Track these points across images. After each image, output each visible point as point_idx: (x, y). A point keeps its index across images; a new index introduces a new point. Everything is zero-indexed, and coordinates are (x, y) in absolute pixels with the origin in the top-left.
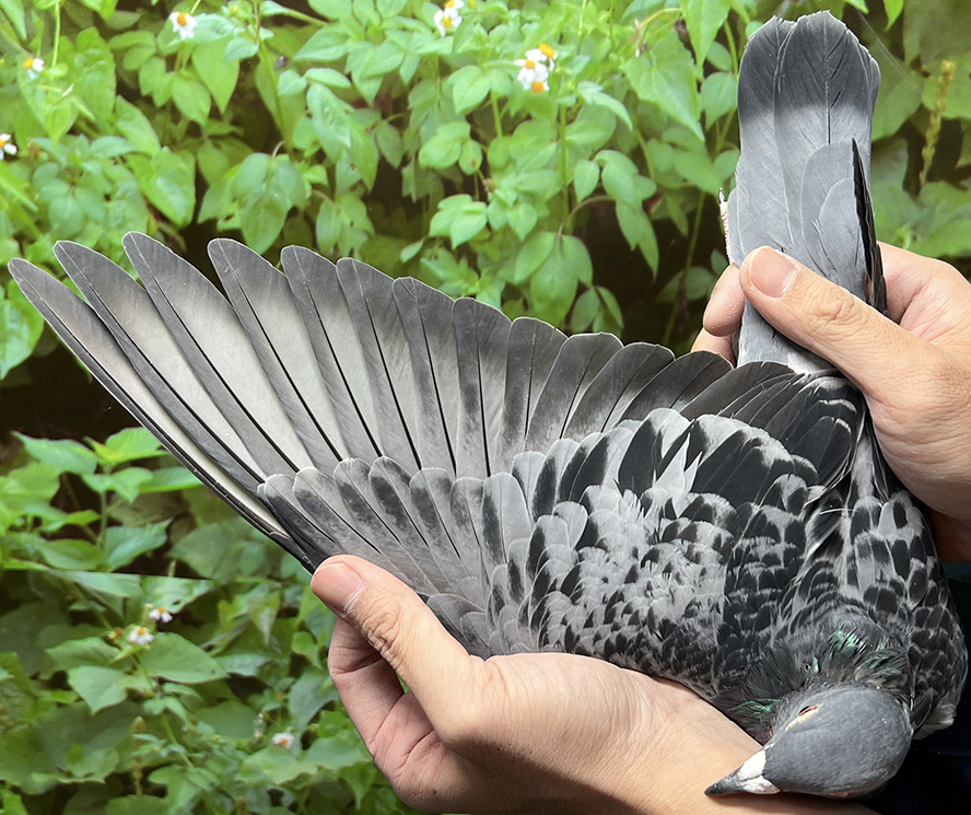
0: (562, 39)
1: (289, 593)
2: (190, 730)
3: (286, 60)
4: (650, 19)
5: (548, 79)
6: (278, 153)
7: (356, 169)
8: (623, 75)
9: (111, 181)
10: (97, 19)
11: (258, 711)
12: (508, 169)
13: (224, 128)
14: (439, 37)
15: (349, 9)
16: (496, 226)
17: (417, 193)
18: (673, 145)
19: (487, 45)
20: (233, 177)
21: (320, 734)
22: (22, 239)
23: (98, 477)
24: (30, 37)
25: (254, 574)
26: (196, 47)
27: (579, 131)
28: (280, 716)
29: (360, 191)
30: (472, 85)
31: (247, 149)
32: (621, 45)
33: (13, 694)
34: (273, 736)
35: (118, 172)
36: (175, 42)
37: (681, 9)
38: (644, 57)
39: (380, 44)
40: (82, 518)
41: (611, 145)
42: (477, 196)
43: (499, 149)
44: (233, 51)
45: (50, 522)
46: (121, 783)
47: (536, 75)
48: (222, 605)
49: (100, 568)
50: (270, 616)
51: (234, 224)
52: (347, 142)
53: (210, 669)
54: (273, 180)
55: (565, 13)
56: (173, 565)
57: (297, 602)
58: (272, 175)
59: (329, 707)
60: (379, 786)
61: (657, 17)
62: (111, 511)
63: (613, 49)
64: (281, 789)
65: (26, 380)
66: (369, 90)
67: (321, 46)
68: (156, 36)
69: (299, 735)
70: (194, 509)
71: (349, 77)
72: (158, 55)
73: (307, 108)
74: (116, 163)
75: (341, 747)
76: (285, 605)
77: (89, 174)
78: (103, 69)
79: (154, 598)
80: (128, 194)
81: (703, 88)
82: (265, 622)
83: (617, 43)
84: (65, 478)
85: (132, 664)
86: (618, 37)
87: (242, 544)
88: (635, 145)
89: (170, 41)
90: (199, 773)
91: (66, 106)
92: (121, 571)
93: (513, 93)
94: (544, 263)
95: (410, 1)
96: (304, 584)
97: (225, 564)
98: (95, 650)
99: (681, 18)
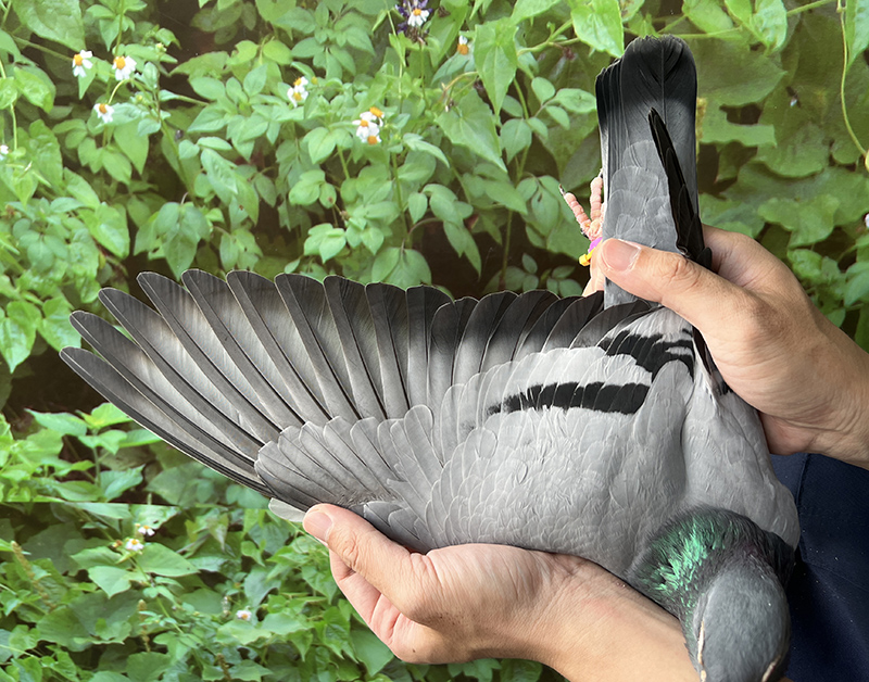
0: (386, 103)
1: (234, 514)
2: (177, 609)
3: (182, 132)
4: (454, 81)
5: (380, 134)
6: (187, 200)
7: (244, 208)
8: (438, 127)
9: (69, 230)
10: (41, 113)
11: (224, 595)
12: (358, 202)
13: (145, 186)
14: (293, 108)
15: (224, 92)
16: (353, 245)
17: (291, 225)
18: (483, 177)
19: (332, 112)
20: (154, 222)
21: (270, 611)
22: (12, 274)
23: (89, 438)
25: (208, 502)
26: (115, 128)
27: (408, 171)
28: (239, 599)
29: (249, 225)
30: (322, 142)
31: (163, 200)
32: (433, 103)
33: (52, 586)
34: (236, 612)
35: (73, 222)
36: (100, 125)
37: (477, 72)
38: (452, 111)
39: (250, 116)
40: (82, 466)
41: (434, 180)
42: (336, 224)
43: (349, 189)
44: (143, 129)
45: (60, 470)
46: (135, 644)
47: (370, 132)
48: (188, 523)
49: (100, 500)
50: (223, 530)
51: (160, 254)
52: (236, 191)
53: (187, 567)
54: (184, 220)
55: (387, 83)
56: (150, 496)
57: (240, 521)
58: (183, 217)
59: (274, 592)
60: (317, 646)
61: (459, 80)
62: (101, 460)
63: (428, 107)
64: (247, 648)
65: (28, 373)
66: (246, 150)
67: (206, 121)
68: (86, 122)
69: (255, 611)
70: (159, 458)
71: (230, 142)
72: (89, 136)
73: (202, 167)
74: (70, 216)
75: (286, 619)
76: (232, 523)
77: (52, 225)
78: (51, 149)
79: (144, 518)
80: (82, 238)
81: (501, 131)
82: (220, 535)
83: (430, 102)
84: (66, 439)
85: (132, 564)
86: (430, 97)
87: (196, 481)
88: (453, 179)
89: (96, 125)
90: (188, 637)
91: (28, 177)
92: (114, 501)
93: (354, 146)
94: (392, 272)
95: (267, 82)
96: (244, 508)
97: (186, 495)
98: (104, 555)
99: (479, 79)
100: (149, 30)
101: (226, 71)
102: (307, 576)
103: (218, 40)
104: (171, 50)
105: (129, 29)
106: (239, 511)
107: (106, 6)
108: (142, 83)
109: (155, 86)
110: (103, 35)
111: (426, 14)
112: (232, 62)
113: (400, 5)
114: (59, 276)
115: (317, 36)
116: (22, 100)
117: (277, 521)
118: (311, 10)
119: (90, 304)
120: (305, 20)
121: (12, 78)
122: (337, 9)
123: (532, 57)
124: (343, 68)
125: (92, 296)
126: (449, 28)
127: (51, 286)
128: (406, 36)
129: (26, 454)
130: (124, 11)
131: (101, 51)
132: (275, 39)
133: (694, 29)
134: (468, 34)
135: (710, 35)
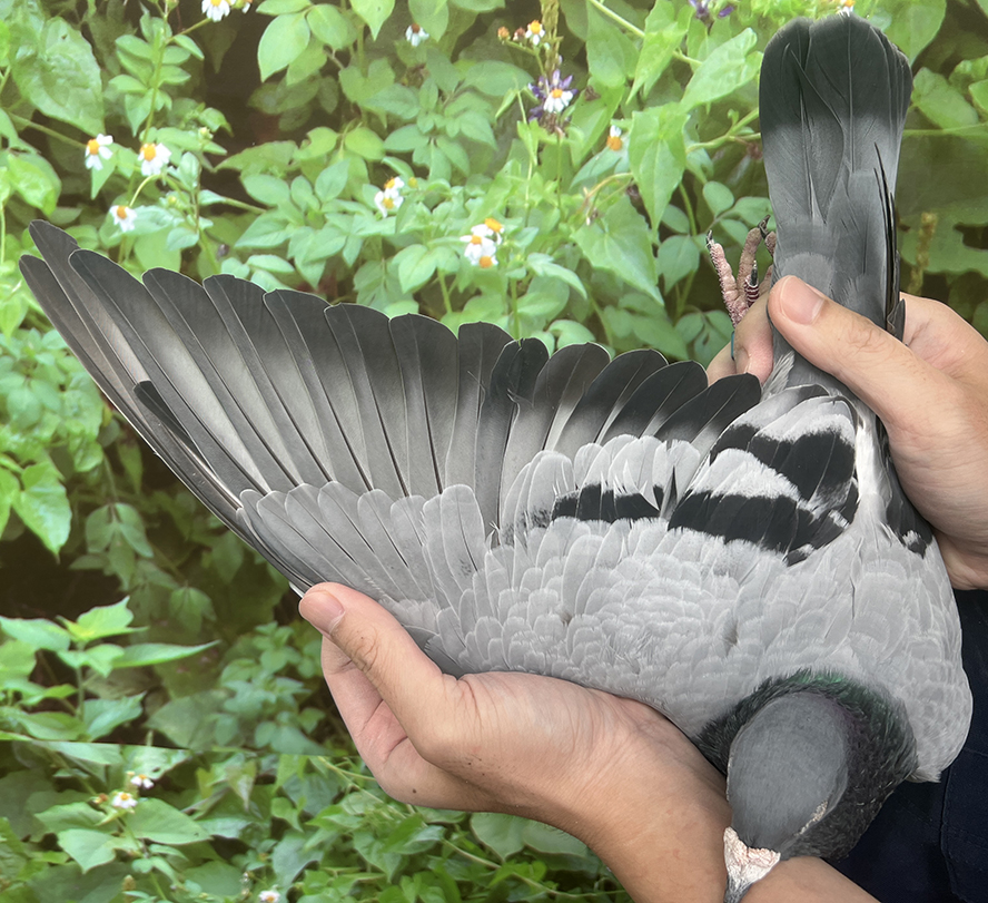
0: (508, 213)
1: (265, 762)
2: (178, 889)
3: (227, 248)
4: (599, 186)
5: (496, 254)
8: (574, 245)
9: (65, 372)
10: (39, 216)
11: (244, 871)
14: (381, 218)
15: (288, 196)
18: (631, 311)
19: (433, 224)
21: (305, 891)
23: (72, 653)
25: (229, 744)
26: (137, 239)
27: (531, 303)
28: (264, 876)
30: (417, 264)
32: (571, 216)
33: (9, 856)
34: (259, 893)
35: (71, 362)
36: (116, 234)
37: (632, 174)
38: (595, 225)
39: (321, 228)
40: (60, 692)
41: (565, 315)
44: (174, 241)
45: (30, 696)
47: (484, 251)
48: (200, 773)
49: (81, 739)
50: (248, 783)
53: (193, 831)
55: (510, 187)
56: (150, 735)
57: (272, 770)
59: (313, 866)
61: (607, 184)
62: (86, 685)
63: (563, 219)
66: (313, 274)
67: (261, 233)
68: (98, 229)
69: (285, 892)
70: (166, 683)
71: (292, 262)
72: (100, 248)
74: (68, 354)
76: (262, 773)
77: (43, 365)
79: (134, 766)
80: (82, 384)
81: (659, 251)
82: (244, 788)
83: (566, 212)
84: (41, 655)
85: (119, 826)
86: (567, 206)
87: (215, 716)
88: (590, 313)
89: (112, 234)
91: (16, 301)
92: (100, 740)
93: (460, 270)
95: (348, 184)
96: (278, 753)
97: (200, 734)
98: (81, 814)
99: (633, 183)
100: (191, 109)
101: (293, 167)
102: (359, 845)
103: (283, 125)
104: (219, 137)
105: (164, 109)
106: (271, 757)
107: (135, 77)
108: (177, 180)
109: (195, 185)
110: (130, 115)
111: (569, 95)
112: (301, 155)
113: (535, 84)
114: (46, 434)
115: (419, 123)
116: (16, 199)
117: (323, 771)
118: (414, 88)
119: (87, 473)
120: (405, 101)
122: (450, 87)
123: (705, 155)
124: (452, 166)
125: (91, 462)
126: (598, 116)
127: (35, 447)
128: (540, 124)
130: (160, 84)
131: (123, 135)
132: (362, 126)
133: (925, 123)
134: (623, 123)
135: (946, 131)
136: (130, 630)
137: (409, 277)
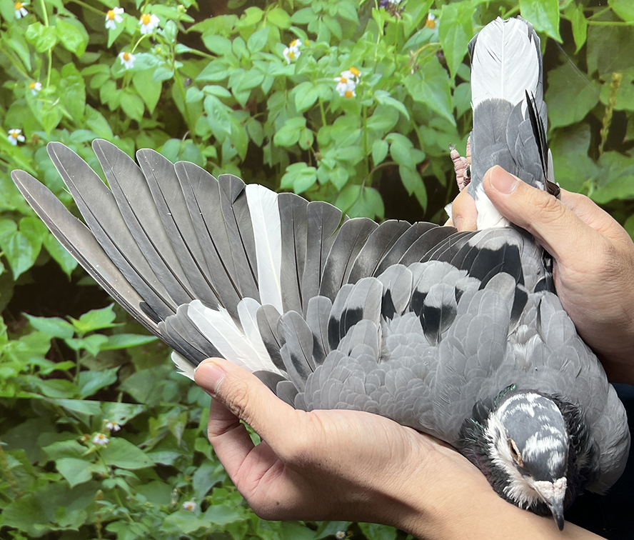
0: (364, 64)
1: (193, 413)
2: (131, 499)
3: (191, 81)
4: (420, 50)
5: (355, 89)
6: (188, 137)
7: (235, 147)
8: (403, 86)
10: (74, 58)
11: (174, 487)
12: (331, 145)
13: (153, 123)
14: (287, 64)
15: (230, 48)
16: (322, 181)
17: (273, 162)
18: (436, 129)
19: (318, 69)
21: (212, 502)
23: (75, 340)
24: (33, 69)
25: (171, 401)
26: (135, 73)
27: (375, 121)
28: (187, 491)
29: (237, 161)
30: (307, 94)
31: (168, 137)
32: (403, 67)
33: (22, 475)
34: (183, 503)
35: (86, 151)
36: (122, 71)
37: (440, 43)
38: (416, 74)
39: (249, 70)
40: (65, 366)
41: (396, 130)
42: (310, 163)
43: (324, 134)
44: (158, 76)
45: (45, 369)
46: (88, 529)
47: (348, 87)
48: (151, 420)
49: (76, 397)
50: (181, 427)
52: (229, 131)
53: (144, 460)
54: (183, 155)
55: (366, 48)
56: (121, 395)
57: (198, 419)
58: (182, 152)
59: (218, 485)
60: (250, 536)
61: (425, 49)
62: (83, 361)
63: (397, 70)
64: (188, 537)
65: (30, 281)
66: (243, 98)
67: (212, 72)
68: (110, 67)
69: (199, 503)
70: (134, 360)
71: (230, 90)
72: (111, 79)
73: (204, 110)
74: (86, 146)
75: (226, 511)
76: (190, 421)
78: (77, 88)
79: (109, 416)
81: (455, 92)
82: (178, 431)
83: (399, 66)
84: (54, 341)
85: (95, 457)
86: (400, 62)
87: (164, 382)
88: (411, 130)
89: (119, 70)
90: (137, 526)
91: (55, 111)
92: (89, 398)
93: (333, 99)
94: (352, 205)
95: (267, 42)
96: (202, 407)
97: (153, 395)
98: (72, 448)
99: (441, 49)
101: (235, 31)
103: (230, 5)
104: (190, 11)
106: (197, 410)
108: (162, 37)
109: (173, 40)
112: (240, 23)
115: (313, 7)
116: (60, 46)
121: (53, 27)
124: (332, 34)
126: (421, 7)
128: (386, 10)
129: (17, 353)
131: (131, 9)
132: (278, 7)
133: (616, 18)
134: (436, 12)
135: (629, 23)
136: (113, 325)
137: (301, 102)
